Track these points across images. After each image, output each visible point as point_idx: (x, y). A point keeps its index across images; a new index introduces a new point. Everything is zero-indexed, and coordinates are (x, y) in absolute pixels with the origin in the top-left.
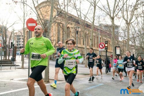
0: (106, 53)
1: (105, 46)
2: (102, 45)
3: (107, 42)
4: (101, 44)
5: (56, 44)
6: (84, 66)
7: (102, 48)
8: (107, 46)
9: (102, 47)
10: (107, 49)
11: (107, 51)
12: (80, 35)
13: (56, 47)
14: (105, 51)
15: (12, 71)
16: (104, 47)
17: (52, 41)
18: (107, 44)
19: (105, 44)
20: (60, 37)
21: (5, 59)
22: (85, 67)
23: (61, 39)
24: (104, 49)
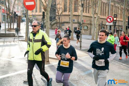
0: (114, 27)
1: (113, 19)
2: (110, 19)
3: (116, 15)
4: (109, 17)
5: (62, 13)
6: (91, 38)
7: (110, 22)
8: (116, 20)
9: (110, 20)
10: (116, 23)
11: (115, 26)
12: (89, 3)
13: (62, 16)
14: (114, 25)
15: (15, 45)
16: (112, 21)
17: (58, 10)
18: (116, 17)
19: (113, 17)
20: (67, 4)
21: (9, 28)
22: (92, 40)
23: (67, 8)
24: (112, 24)
